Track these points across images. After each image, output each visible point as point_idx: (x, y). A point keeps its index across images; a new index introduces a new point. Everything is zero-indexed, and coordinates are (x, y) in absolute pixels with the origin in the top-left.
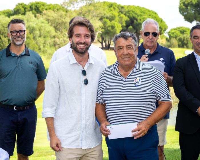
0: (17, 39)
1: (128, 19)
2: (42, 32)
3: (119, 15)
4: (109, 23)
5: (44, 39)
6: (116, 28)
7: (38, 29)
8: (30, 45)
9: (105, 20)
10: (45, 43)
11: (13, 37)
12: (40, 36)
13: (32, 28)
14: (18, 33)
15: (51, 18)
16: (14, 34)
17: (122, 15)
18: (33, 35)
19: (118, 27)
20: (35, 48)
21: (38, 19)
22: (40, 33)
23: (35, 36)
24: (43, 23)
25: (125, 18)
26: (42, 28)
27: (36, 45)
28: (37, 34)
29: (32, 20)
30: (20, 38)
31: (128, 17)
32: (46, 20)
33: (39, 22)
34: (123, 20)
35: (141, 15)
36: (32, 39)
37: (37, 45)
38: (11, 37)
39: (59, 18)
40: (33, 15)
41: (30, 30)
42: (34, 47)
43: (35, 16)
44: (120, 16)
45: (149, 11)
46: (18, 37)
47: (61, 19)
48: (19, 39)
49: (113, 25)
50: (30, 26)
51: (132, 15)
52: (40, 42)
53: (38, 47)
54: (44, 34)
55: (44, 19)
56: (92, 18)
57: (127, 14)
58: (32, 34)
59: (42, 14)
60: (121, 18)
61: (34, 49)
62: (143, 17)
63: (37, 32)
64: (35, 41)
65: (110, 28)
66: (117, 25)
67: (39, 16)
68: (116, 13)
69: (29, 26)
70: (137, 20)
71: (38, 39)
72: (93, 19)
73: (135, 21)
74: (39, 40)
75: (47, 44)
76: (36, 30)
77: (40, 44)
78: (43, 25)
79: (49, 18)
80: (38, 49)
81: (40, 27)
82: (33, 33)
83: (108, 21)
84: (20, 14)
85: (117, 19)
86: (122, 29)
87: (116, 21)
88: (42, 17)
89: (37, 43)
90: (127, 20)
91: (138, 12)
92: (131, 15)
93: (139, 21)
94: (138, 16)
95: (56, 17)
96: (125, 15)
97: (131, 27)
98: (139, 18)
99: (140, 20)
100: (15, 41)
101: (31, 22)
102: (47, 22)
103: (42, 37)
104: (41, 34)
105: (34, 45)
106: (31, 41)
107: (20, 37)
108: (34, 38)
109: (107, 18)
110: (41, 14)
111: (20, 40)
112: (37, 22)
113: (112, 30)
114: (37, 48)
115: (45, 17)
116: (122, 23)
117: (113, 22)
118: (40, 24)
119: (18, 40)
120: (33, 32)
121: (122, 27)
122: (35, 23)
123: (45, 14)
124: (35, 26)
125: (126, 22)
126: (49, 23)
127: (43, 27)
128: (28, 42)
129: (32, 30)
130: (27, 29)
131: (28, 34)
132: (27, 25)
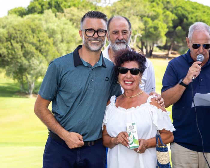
0: (93, 41)
1: (176, 18)
2: (65, 35)
3: (165, 12)
4: (151, 23)
5: (67, 44)
6: (160, 29)
7: (59, 32)
8: (49, 53)
9: (145, 19)
11: (88, 37)
12: (62, 41)
13: (51, 31)
14: (96, 33)
15: (76, 18)
16: (90, 34)
17: (168, 13)
18: (53, 40)
19: (162, 28)
21: (59, 19)
22: (63, 37)
23: (56, 41)
24: (66, 24)
25: (172, 16)
26: (64, 31)
27: (57, 52)
28: (58, 38)
29: (52, 21)
30: (98, 41)
31: (176, 14)
32: (70, 21)
33: (61, 23)
34: (170, 19)
35: (193, 13)
36: (52, 45)
37: (58, 52)
38: (84, 37)
40: (54, 15)
41: (49, 34)
42: (55, 55)
43: (56, 16)
44: (165, 14)
45: (203, 6)
46: (96, 39)
48: (96, 42)
49: (156, 26)
50: (50, 28)
51: (181, 12)
52: (62, 49)
54: (67, 38)
55: (68, 20)
57: (175, 11)
58: (52, 39)
60: (167, 16)
62: (195, 15)
63: (59, 36)
64: (56, 48)
65: (152, 30)
66: (161, 25)
67: (60, 15)
68: (159, 10)
69: (48, 29)
70: (187, 18)
71: (59, 45)
73: (185, 20)
74: (61, 46)
76: (57, 33)
77: (62, 51)
78: (66, 26)
79: (74, 18)
81: (62, 30)
82: (53, 37)
83: (149, 20)
84: (36, 13)
85: (161, 17)
86: (167, 30)
87: (160, 21)
88: (65, 17)
89: (58, 50)
90: (174, 18)
91: (189, 8)
92: (179, 12)
93: (190, 20)
94: (189, 13)
96: (172, 12)
97: (179, 28)
98: (189, 16)
99: (192, 18)
100: (89, 43)
101: (51, 23)
102: (71, 23)
103: (65, 42)
104: (64, 39)
105: (55, 52)
106: (50, 48)
107: (98, 39)
108: (54, 44)
109: (148, 17)
110: (62, 13)
111: (97, 44)
112: (59, 23)
113: (154, 33)
116: (167, 23)
117: (156, 21)
118: (62, 26)
119: (94, 44)
120: (54, 36)
121: (168, 28)
122: (56, 24)
123: (68, 13)
124: (55, 28)
125: (173, 21)
126: (73, 24)
127: (66, 29)
128: (47, 49)
129: (52, 34)
130: (45, 32)
131: (46, 38)
132: (45, 27)
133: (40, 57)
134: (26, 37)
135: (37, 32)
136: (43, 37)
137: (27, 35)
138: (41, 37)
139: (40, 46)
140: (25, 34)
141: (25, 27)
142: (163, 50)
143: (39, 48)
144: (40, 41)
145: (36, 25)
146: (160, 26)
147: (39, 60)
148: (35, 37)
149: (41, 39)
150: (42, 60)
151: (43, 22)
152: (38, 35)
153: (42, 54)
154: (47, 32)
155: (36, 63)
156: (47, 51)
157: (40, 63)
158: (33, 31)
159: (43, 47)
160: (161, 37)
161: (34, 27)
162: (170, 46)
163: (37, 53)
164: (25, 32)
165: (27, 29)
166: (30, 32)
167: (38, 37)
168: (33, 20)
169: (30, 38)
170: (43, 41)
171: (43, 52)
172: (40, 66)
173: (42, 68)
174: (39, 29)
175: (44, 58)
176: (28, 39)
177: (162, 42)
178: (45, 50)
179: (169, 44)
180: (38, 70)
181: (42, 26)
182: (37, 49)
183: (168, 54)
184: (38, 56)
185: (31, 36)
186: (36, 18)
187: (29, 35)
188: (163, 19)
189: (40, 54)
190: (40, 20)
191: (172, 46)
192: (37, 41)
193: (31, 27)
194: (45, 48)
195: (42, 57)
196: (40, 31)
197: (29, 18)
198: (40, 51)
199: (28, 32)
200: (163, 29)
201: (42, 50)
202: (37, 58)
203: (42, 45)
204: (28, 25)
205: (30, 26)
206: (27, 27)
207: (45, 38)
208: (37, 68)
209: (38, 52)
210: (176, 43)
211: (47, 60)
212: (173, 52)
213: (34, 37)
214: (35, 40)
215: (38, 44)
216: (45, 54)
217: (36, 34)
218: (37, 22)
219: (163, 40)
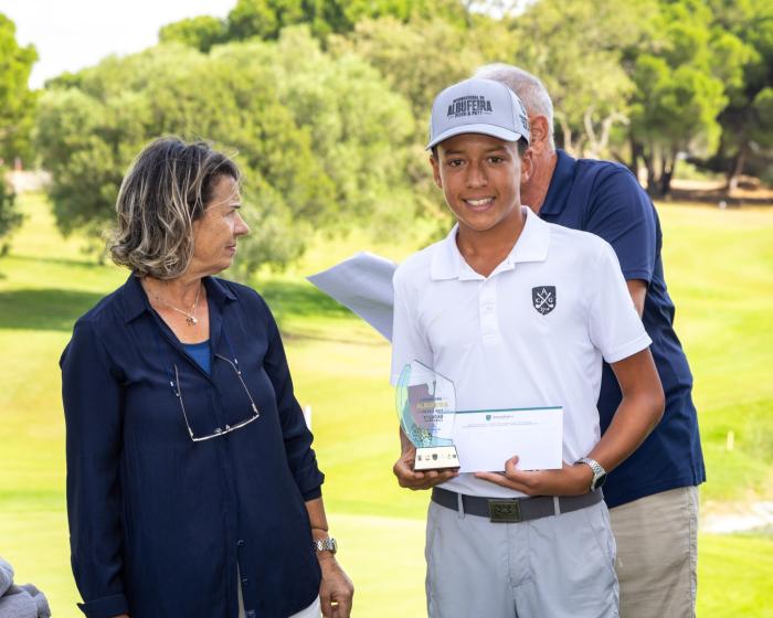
1: (757, 57)
2: (353, 117)
3: (716, 38)
4: (665, 77)
5: (362, 149)
6: (699, 99)
7: (333, 107)
8: (297, 180)
9: (645, 60)
10: (364, 169)
12: (344, 138)
13: (305, 101)
15: (395, 54)
17: (728, 39)
18: (312, 133)
19: (706, 94)
20: (321, 193)
21: (334, 57)
22: (345, 123)
23: (323, 137)
24: (357, 75)
25: (743, 53)
26: (352, 100)
27: (324, 178)
28: (330, 127)
29: (309, 65)
31: (758, 46)
32: (373, 64)
33: (338, 73)
34: (734, 62)
36: (307, 152)
37: (331, 177)
39: (432, 51)
40: (315, 44)
41: (297, 110)
42: (316, 188)
43: (324, 47)
44: (715, 45)
47: (443, 57)
49: (686, 85)
50: (301, 91)
52: (344, 165)
53: (331, 186)
54: (361, 127)
55: (364, 60)
56: (584, 54)
57: (752, 35)
58: (306, 129)
59: (352, 35)
60: (723, 53)
61: (314, 196)
63: (332, 120)
64: (322, 161)
65: (669, 101)
66: (703, 84)
67: (338, 45)
68: (697, 28)
69: (293, 94)
71: (332, 152)
72: (590, 58)
74: (340, 154)
75: (376, 175)
76: (326, 110)
77: (343, 172)
78: (358, 85)
79: (387, 53)
80: (334, 195)
81: (345, 97)
82: (311, 123)
83: (660, 65)
84: (257, 39)
85: (704, 55)
86: (724, 102)
87: (698, 67)
88: (355, 51)
89: (328, 169)
90: (751, 59)
92: (769, 37)
95: (418, 50)
96: (742, 36)
97: (768, 93)
101: (305, 71)
102: (375, 73)
103: (354, 141)
104: (349, 129)
105: (314, 177)
106: (300, 161)
108: (317, 146)
109: (656, 55)
110: (347, 38)
112: (332, 72)
113: (679, 111)
114: (327, 193)
115: (366, 46)
116: (725, 77)
117: (685, 70)
118: (343, 83)
120: (314, 118)
121: (726, 92)
122: (322, 78)
123: (367, 37)
124: (320, 91)
125: (747, 69)
126: (384, 76)
127: (356, 95)
128: (288, 165)
129: (307, 112)
130: (283, 102)
131: (288, 126)
132: (283, 85)
133: (263, 193)
134: (214, 124)
135: (254, 104)
136: (278, 122)
137: (219, 115)
138: (269, 122)
139: (266, 153)
140: (213, 112)
141: (213, 85)
142: (709, 174)
143: (263, 163)
144: (263, 137)
145: (252, 81)
146: (697, 87)
147: (259, 204)
148: (249, 124)
149: (268, 128)
150: (272, 204)
151: (278, 70)
152: (259, 116)
153: (272, 184)
154: (291, 104)
155: (251, 215)
156: (290, 174)
157: (266, 214)
158: (242, 103)
159: (277, 157)
160: (703, 126)
161: (245, 86)
162: (734, 160)
163: (254, 179)
164: (212, 104)
165: (219, 95)
166: (231, 104)
167: (258, 124)
168: (243, 63)
169: (228, 123)
170: (275, 135)
171: (276, 176)
172: (266, 226)
173: (273, 233)
174: (261, 95)
175: (279, 196)
176: (223, 129)
177: (704, 143)
178: (282, 170)
179: (731, 152)
180: (257, 239)
181: (275, 85)
182: (253, 164)
183: (727, 188)
184: (258, 190)
185: (234, 120)
186: (254, 55)
187: (226, 114)
188: (710, 63)
189: (264, 185)
190: (267, 61)
191: (742, 160)
192: (255, 136)
193: (236, 85)
194: (282, 163)
195: (270, 195)
196: (265, 102)
197: (226, 55)
198: (265, 172)
199: (222, 106)
200: (711, 99)
201: (273, 170)
202: (253, 196)
203: (273, 150)
204: (223, 79)
205: (230, 86)
206: (219, 87)
207: (282, 126)
208: (255, 233)
209: (258, 176)
210: (755, 147)
211: (290, 204)
212: (744, 179)
213: (243, 122)
214: (247, 135)
215: (258, 147)
216: (281, 183)
217: (251, 111)
218: (255, 69)
219: (709, 139)
